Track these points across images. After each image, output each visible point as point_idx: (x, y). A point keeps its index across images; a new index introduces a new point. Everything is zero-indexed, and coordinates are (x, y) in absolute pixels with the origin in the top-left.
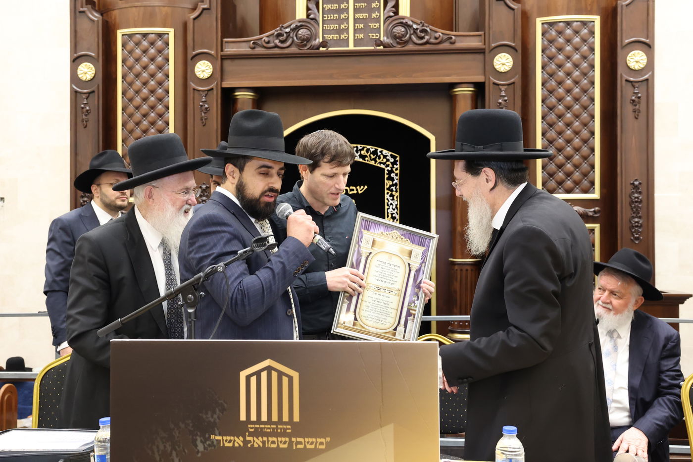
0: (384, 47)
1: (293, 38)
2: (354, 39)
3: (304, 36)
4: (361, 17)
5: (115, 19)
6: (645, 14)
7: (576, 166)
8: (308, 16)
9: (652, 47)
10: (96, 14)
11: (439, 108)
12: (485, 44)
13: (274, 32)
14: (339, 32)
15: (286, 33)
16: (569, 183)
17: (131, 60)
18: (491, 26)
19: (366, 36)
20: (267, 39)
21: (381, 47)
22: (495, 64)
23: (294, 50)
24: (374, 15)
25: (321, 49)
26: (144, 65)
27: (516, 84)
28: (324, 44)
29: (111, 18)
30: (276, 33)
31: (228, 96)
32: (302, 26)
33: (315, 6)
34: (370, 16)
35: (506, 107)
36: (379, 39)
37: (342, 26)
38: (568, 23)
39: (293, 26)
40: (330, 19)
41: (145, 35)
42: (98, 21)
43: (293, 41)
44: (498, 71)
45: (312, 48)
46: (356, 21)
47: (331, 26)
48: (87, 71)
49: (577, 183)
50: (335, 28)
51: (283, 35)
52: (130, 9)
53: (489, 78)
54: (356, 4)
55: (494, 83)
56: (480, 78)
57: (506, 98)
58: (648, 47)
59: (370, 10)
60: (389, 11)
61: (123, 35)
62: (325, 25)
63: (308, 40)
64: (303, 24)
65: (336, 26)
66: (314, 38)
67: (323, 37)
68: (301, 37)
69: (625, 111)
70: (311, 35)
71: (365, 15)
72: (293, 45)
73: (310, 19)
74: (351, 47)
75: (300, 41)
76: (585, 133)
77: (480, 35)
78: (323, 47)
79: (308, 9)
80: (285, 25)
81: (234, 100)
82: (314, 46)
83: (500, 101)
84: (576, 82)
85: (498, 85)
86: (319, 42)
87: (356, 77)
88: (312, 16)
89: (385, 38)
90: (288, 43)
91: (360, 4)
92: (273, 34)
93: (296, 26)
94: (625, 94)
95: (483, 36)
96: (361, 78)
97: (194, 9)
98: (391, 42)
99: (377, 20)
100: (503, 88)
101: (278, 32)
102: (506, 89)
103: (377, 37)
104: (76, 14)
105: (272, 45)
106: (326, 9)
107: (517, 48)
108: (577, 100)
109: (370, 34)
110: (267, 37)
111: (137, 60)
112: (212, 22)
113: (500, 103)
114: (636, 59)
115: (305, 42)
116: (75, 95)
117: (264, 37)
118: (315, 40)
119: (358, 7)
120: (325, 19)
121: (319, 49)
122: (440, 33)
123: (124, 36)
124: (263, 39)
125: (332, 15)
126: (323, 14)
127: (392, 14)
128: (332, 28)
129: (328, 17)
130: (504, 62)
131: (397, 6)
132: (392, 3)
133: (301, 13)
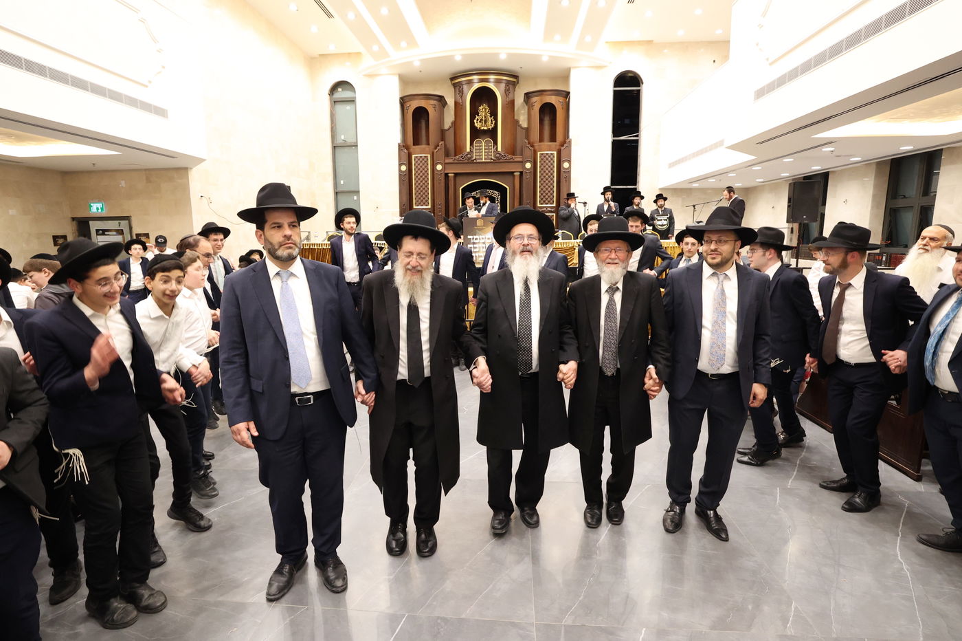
0: (493, 161)
1: (466, 157)
2: (484, 158)
3: (469, 157)
4: (486, 151)
5: (411, 152)
6: (569, 152)
7: (549, 197)
10: (406, 150)
11: (509, 178)
12: (523, 160)
13: (461, 155)
14: (480, 156)
15: (464, 156)
16: (547, 202)
17: (417, 165)
18: (526, 154)
22: (526, 166)
23: (466, 162)
24: (490, 151)
25: (474, 161)
26: (421, 166)
27: (532, 172)
28: (475, 159)
31: (446, 175)
32: (468, 154)
33: (472, 148)
36: (492, 158)
37: (481, 154)
38: (547, 154)
39: (466, 154)
41: (421, 157)
42: (406, 152)
44: (527, 168)
47: (477, 154)
48: (404, 168)
49: (549, 202)
52: (416, 149)
53: (524, 170)
54: (485, 147)
55: (526, 172)
56: (521, 170)
57: (529, 176)
58: (569, 161)
59: (489, 149)
61: (414, 157)
62: (475, 154)
65: (479, 154)
66: (472, 158)
67: (475, 157)
69: (563, 180)
70: (471, 156)
71: (488, 151)
72: (466, 160)
73: (471, 151)
74: (483, 160)
75: (468, 159)
76: (552, 187)
77: (521, 157)
79: (470, 149)
80: (463, 154)
81: (448, 176)
82: (472, 160)
84: (549, 172)
87: (485, 169)
90: (464, 159)
94: (563, 175)
97: (436, 148)
98: (495, 159)
102: (529, 174)
104: (400, 150)
105: (459, 160)
106: (476, 149)
107: (532, 161)
108: (549, 177)
109: (489, 157)
111: (419, 164)
112: (442, 153)
113: (528, 178)
114: (566, 165)
115: (470, 159)
116: (400, 175)
117: (457, 157)
120: (475, 152)
122: (510, 156)
125: (478, 151)
127: (495, 150)
130: (528, 165)
131: (497, 148)
132: (495, 147)
133: (468, 150)
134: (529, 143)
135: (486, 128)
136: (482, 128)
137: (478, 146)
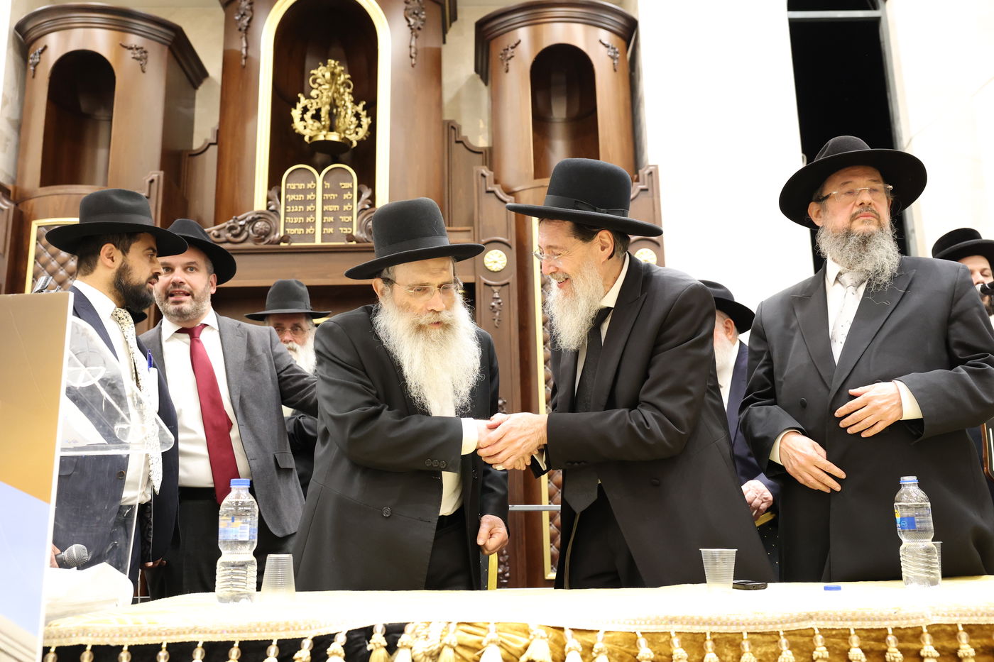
0: (357, 242)
1: (248, 231)
2: (322, 234)
3: (262, 229)
4: (331, 210)
5: (32, 209)
6: (651, 209)
8: (268, 207)
9: (661, 244)
10: (7, 202)
12: (474, 240)
13: (226, 224)
14: (304, 225)
15: (241, 226)
18: (480, 220)
19: (336, 230)
20: (216, 233)
21: (354, 243)
22: (485, 262)
23: (249, 245)
24: (346, 208)
25: (282, 244)
26: (62, 261)
27: (511, 284)
28: (285, 239)
29: (27, 208)
30: (228, 226)
32: (259, 218)
33: (276, 196)
34: (341, 208)
35: (500, 310)
36: (351, 234)
37: (308, 220)
39: (250, 218)
40: (294, 212)
42: (8, 210)
43: (248, 236)
44: (489, 270)
45: (271, 243)
46: (324, 213)
47: (295, 218)
50: (300, 222)
51: (236, 228)
52: (50, 197)
53: (480, 279)
54: (325, 195)
55: (485, 284)
56: (470, 279)
57: (500, 301)
58: (657, 245)
59: (341, 202)
60: (364, 203)
61: (39, 227)
62: (287, 218)
63: (267, 234)
64: (262, 216)
65: (300, 218)
66: (273, 232)
67: (285, 231)
68: (258, 231)
70: (271, 227)
71: (335, 207)
72: (249, 240)
73: (272, 212)
74: (318, 242)
75: (257, 235)
77: (469, 231)
78: (284, 242)
79: (268, 200)
80: (239, 217)
82: (273, 242)
83: (493, 304)
85: (490, 285)
86: (279, 236)
88: (271, 208)
89: (359, 233)
90: (242, 238)
91: (329, 195)
92: (224, 227)
93: (253, 218)
95: (472, 232)
96: (329, 278)
98: (366, 237)
99: (350, 213)
100: (496, 289)
101: (231, 224)
102: (499, 290)
103: (350, 232)
105: (223, 239)
106: (289, 200)
107: (510, 244)
109: (341, 229)
110: (218, 230)
113: (493, 307)
115: (263, 237)
117: (214, 230)
118: (275, 234)
119: (329, 198)
120: (288, 211)
121: (278, 243)
123: (41, 229)
124: (212, 233)
125: (296, 207)
126: (286, 205)
127: (367, 206)
128: (295, 222)
129: (291, 209)
130: (496, 259)
131: (372, 198)
132: (367, 193)
133: (260, 204)
134: (496, 182)
135: (334, 137)
136: (321, 138)
137: (296, 191)
